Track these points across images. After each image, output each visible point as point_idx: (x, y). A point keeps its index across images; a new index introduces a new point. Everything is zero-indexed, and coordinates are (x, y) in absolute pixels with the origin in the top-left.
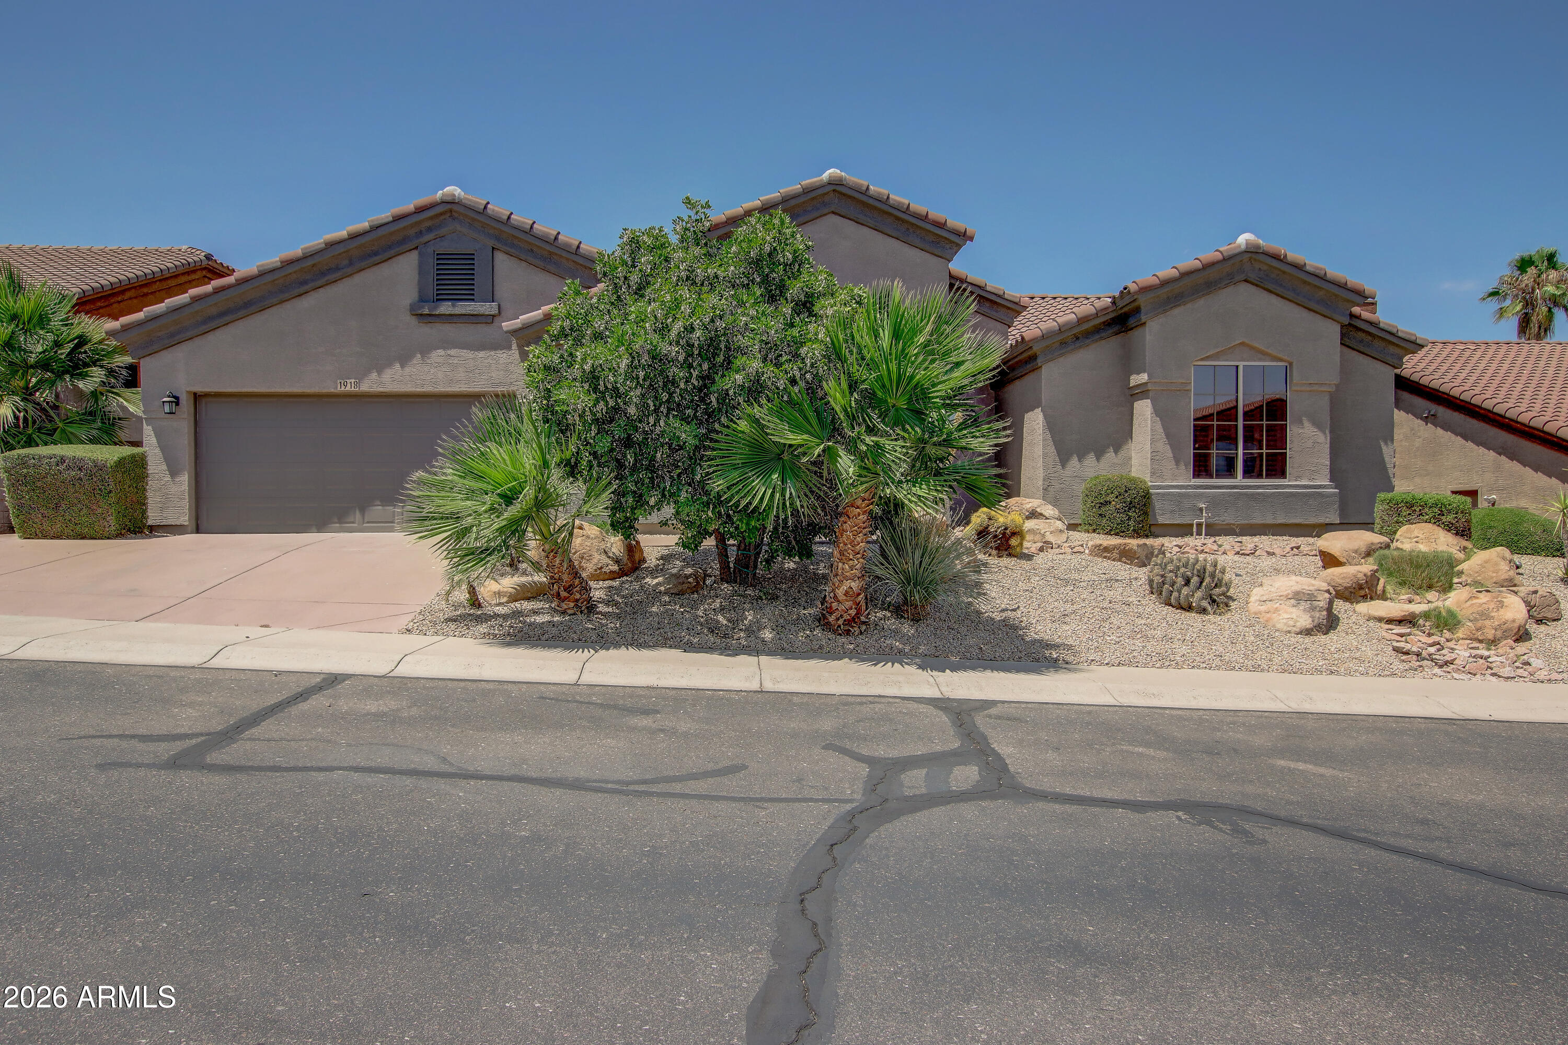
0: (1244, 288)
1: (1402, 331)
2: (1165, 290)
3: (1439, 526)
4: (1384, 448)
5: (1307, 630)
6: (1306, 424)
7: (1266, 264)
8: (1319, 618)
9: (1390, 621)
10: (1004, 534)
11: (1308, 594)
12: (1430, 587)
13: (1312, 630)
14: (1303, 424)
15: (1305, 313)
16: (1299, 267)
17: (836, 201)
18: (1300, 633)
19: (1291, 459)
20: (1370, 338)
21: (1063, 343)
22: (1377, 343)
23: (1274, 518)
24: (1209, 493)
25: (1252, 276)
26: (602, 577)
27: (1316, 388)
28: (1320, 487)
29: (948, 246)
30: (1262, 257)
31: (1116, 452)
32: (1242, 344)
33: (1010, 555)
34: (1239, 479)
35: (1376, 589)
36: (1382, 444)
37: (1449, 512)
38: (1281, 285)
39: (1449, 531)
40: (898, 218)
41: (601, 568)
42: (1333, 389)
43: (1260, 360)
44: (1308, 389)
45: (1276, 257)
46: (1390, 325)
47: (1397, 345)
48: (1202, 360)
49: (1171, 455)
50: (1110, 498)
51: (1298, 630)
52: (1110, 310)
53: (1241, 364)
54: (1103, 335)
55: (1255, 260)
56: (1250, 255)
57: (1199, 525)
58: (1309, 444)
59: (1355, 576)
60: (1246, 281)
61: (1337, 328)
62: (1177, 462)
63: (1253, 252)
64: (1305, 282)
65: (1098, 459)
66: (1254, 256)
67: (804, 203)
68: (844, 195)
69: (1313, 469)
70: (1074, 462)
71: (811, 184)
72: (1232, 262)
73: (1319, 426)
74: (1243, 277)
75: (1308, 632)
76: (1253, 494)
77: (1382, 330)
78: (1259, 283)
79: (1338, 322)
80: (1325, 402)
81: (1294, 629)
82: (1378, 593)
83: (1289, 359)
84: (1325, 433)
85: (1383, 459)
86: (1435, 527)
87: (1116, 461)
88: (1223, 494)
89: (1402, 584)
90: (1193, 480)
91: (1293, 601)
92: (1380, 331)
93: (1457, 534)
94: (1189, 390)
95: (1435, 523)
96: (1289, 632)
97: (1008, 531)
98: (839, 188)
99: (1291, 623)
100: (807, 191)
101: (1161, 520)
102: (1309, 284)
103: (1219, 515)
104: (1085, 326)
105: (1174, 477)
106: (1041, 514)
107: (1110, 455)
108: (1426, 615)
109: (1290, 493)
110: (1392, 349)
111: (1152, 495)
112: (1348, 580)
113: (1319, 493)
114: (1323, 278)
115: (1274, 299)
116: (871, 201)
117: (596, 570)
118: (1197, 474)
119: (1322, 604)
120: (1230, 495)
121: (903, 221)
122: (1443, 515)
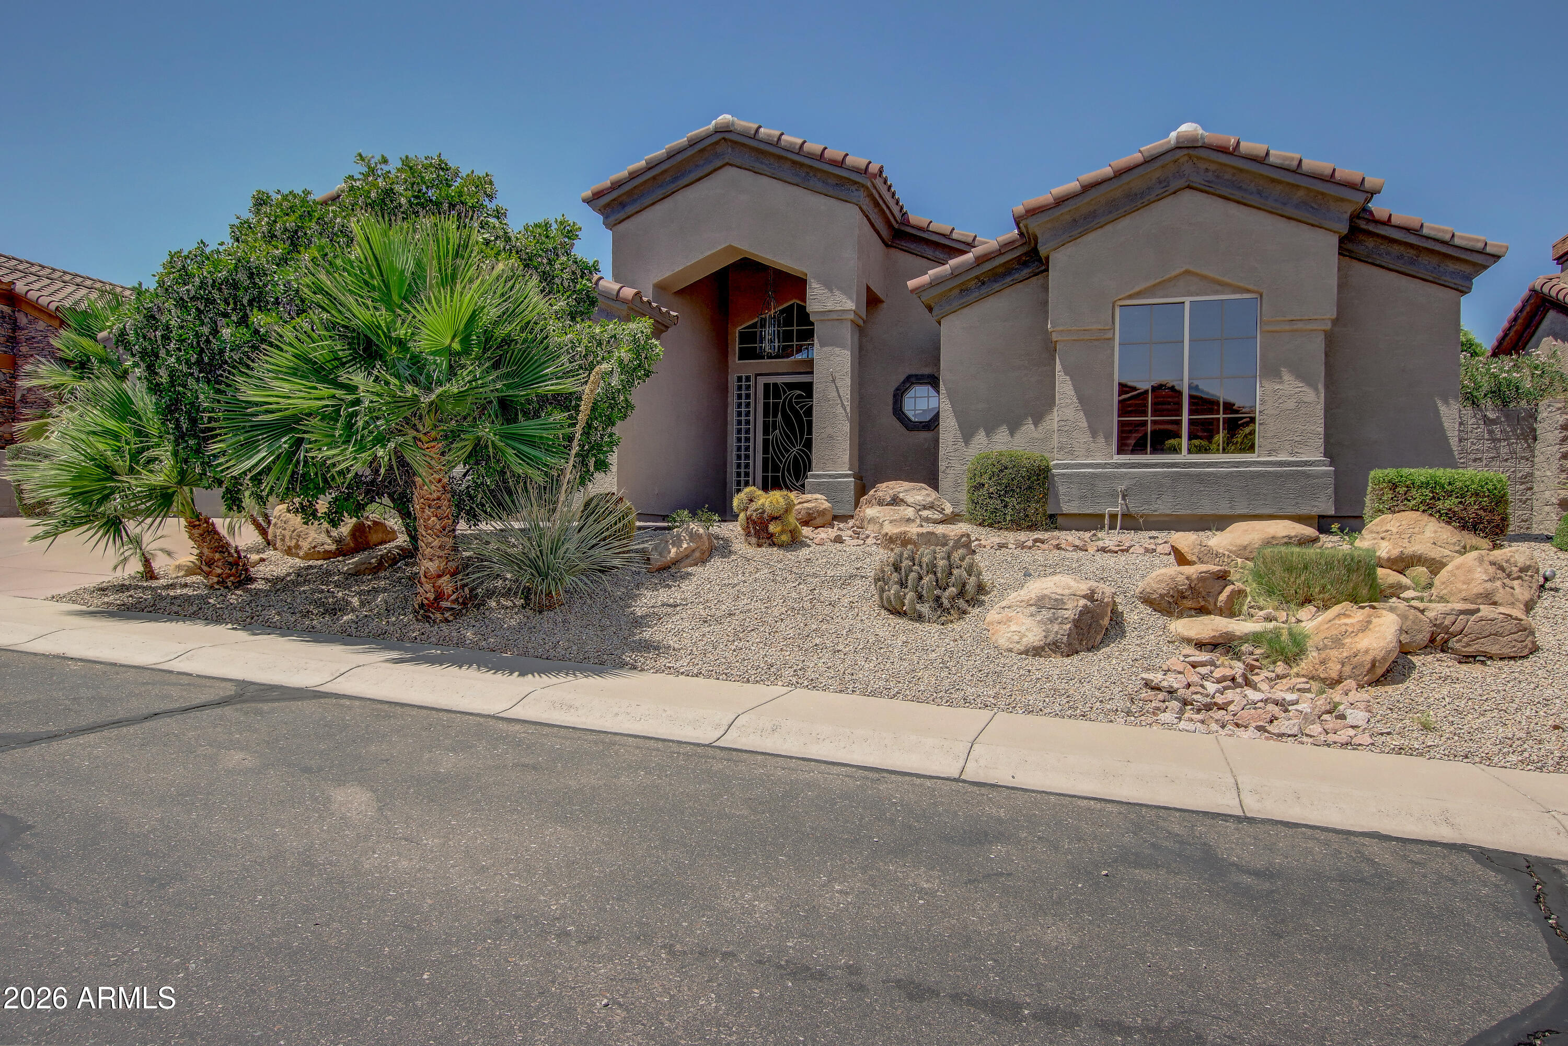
0: (1188, 197)
1: (1462, 238)
2: (1064, 209)
3: (1431, 515)
4: (1443, 409)
5: (1035, 648)
6: (1286, 376)
7: (1213, 162)
8: (1057, 633)
9: (1200, 645)
10: (761, 518)
11: (1056, 600)
12: (1308, 601)
13: (1043, 648)
14: (1281, 378)
15: (1282, 223)
16: (1261, 160)
17: (730, 150)
18: (1026, 652)
19: (1262, 427)
20: (1412, 252)
21: (964, 290)
22: (1424, 259)
23: (1231, 508)
24: (1134, 473)
25: (1197, 180)
26: (316, 557)
27: (1300, 326)
28: (1306, 463)
29: (854, 188)
30: (1203, 153)
31: (1036, 424)
32: (1187, 272)
33: (773, 544)
34: (1184, 456)
35: (1216, 600)
36: (1439, 403)
37: (1449, 494)
38: (1240, 188)
39: (1449, 523)
40: (794, 162)
41: (315, 547)
42: (1328, 326)
43: (1216, 292)
44: (1287, 327)
45: (1222, 150)
46: (1439, 230)
47: (1458, 259)
48: (1130, 297)
49: (1085, 425)
50: (985, 479)
51: (1022, 648)
52: (1017, 244)
53: (1187, 300)
54: (1016, 276)
55: (1199, 158)
56: (1186, 152)
57: (1113, 516)
58: (1291, 404)
59: (1173, 579)
60: (1189, 187)
61: (1335, 240)
62: (1094, 434)
63: (1188, 147)
64: (1273, 180)
65: (1012, 434)
66: (1191, 152)
67: (693, 156)
68: (731, 141)
69: (1298, 439)
70: (980, 437)
71: (695, 135)
72: (1158, 163)
73: (1303, 376)
74: (1182, 183)
75: (1036, 652)
76: (1199, 475)
77: (1427, 238)
78: (1207, 189)
79: (1335, 232)
80: (1318, 345)
81: (1018, 646)
82: (1219, 604)
83: (1256, 289)
84: (1316, 389)
85: (1441, 424)
86: (1425, 517)
87: (1035, 435)
88: (1155, 474)
89: (1270, 592)
90: (1116, 457)
91: (1033, 608)
92: (1424, 240)
93: (1464, 527)
94: (1113, 339)
95: (1424, 511)
96: (1010, 650)
97: (765, 515)
98: (727, 136)
99: (1016, 638)
100: (693, 143)
101: (1066, 508)
102: (1279, 182)
103: (1148, 503)
104: (988, 266)
105: (1089, 453)
106: (902, 500)
107: (1028, 426)
108: (1256, 639)
109: (1257, 472)
110: (1452, 266)
111: (1053, 475)
112: (1163, 585)
113: (1304, 472)
114: (1297, 170)
115: (1234, 210)
116: (762, 146)
117: (309, 549)
118: (1120, 451)
119: (1067, 614)
120: (1165, 475)
121: (802, 165)
122: (1439, 499)
